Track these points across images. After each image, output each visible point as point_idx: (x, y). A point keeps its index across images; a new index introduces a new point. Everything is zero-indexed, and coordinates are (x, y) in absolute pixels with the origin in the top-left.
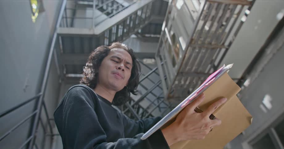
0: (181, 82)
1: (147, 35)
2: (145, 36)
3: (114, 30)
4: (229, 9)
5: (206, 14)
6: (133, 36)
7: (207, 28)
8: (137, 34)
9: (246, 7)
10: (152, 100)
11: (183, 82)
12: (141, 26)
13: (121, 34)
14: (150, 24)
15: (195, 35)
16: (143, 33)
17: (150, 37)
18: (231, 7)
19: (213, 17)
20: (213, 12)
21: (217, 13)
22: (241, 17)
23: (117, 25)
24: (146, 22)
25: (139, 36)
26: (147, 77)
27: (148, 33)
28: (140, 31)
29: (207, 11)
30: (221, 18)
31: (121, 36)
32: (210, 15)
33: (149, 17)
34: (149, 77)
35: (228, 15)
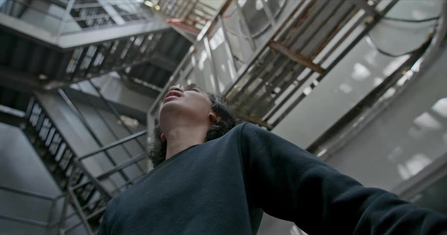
1: (137, 80)
2: (132, 81)
3: (92, 52)
4: (292, 70)
5: (259, 65)
6: (114, 74)
7: (251, 88)
8: (122, 72)
9: (316, 75)
10: (119, 186)
12: (135, 63)
13: (101, 63)
14: (148, 64)
15: (230, 93)
16: (132, 75)
17: (141, 85)
18: (296, 68)
19: (267, 73)
20: (269, 67)
21: (274, 71)
22: (305, 87)
24: (144, 60)
25: (125, 77)
26: (121, 143)
27: (140, 78)
28: (128, 70)
29: (262, 61)
30: (277, 78)
31: (98, 66)
32: (263, 69)
33: (151, 53)
34: (125, 144)
35: (287, 78)
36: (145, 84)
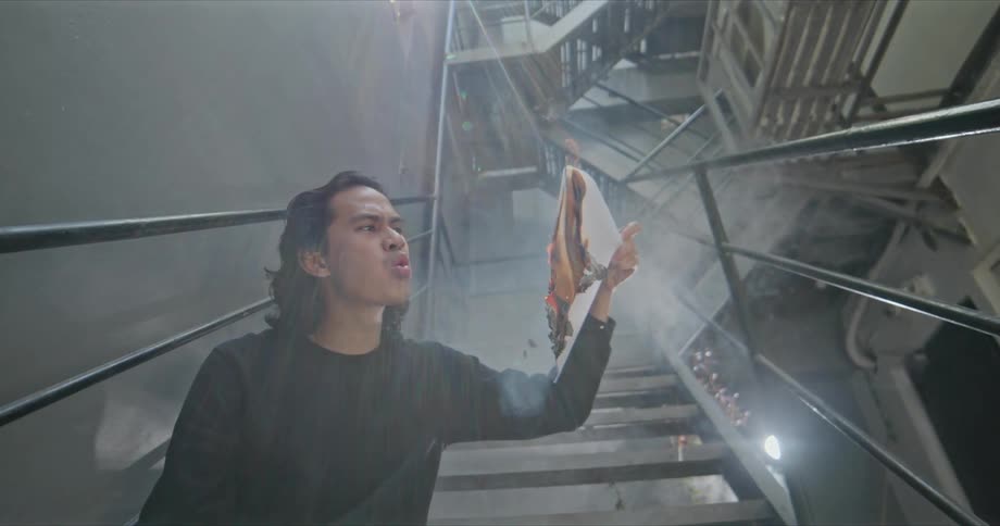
0: (775, 121)
1: (664, 57)
2: (658, 61)
3: (565, 53)
6: (624, 64)
8: (634, 56)
11: (781, 121)
12: (648, 29)
16: (652, 52)
17: (673, 60)
23: (572, 38)
24: (659, 19)
25: (644, 61)
27: (666, 51)
28: (643, 47)
36: (678, 56)
